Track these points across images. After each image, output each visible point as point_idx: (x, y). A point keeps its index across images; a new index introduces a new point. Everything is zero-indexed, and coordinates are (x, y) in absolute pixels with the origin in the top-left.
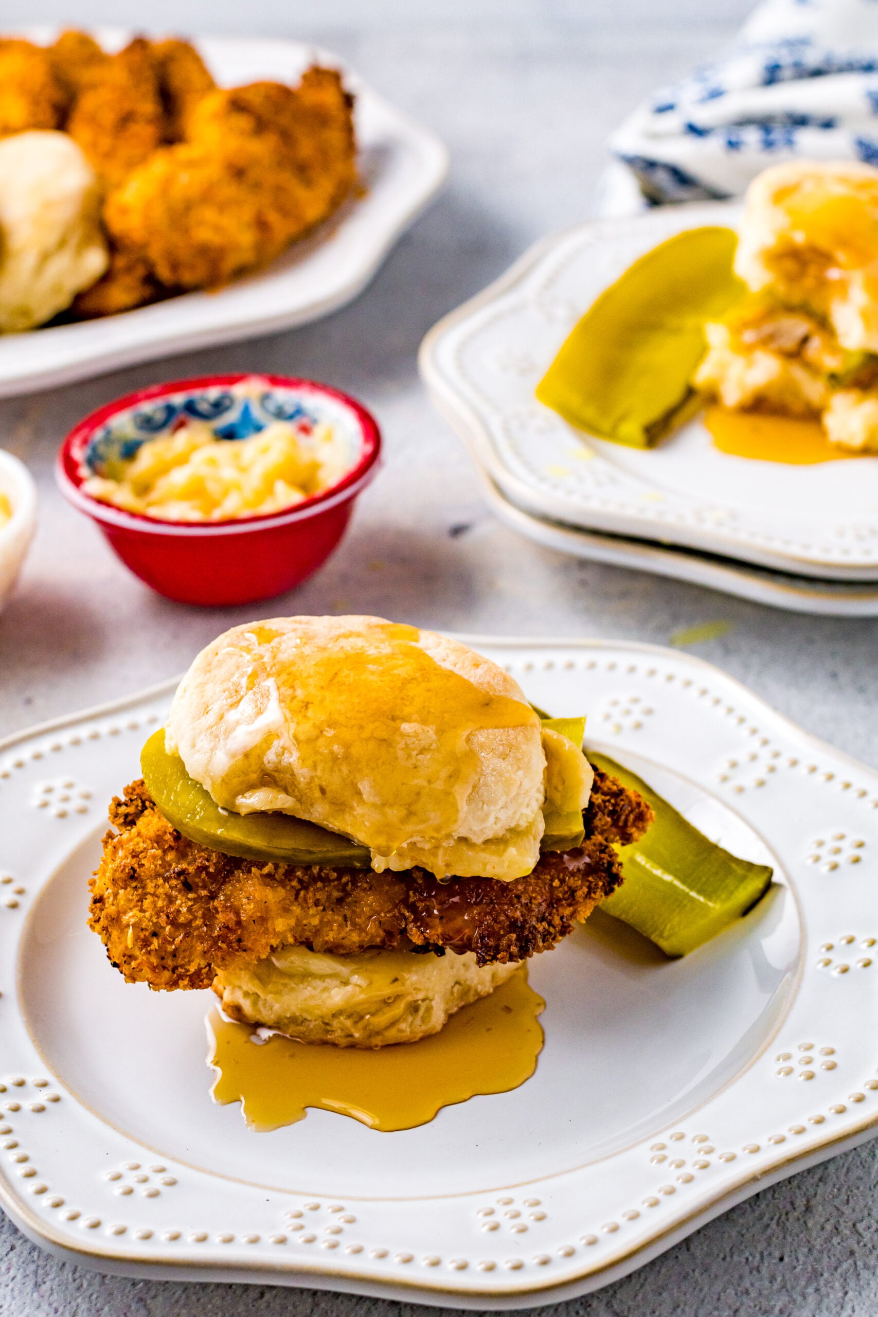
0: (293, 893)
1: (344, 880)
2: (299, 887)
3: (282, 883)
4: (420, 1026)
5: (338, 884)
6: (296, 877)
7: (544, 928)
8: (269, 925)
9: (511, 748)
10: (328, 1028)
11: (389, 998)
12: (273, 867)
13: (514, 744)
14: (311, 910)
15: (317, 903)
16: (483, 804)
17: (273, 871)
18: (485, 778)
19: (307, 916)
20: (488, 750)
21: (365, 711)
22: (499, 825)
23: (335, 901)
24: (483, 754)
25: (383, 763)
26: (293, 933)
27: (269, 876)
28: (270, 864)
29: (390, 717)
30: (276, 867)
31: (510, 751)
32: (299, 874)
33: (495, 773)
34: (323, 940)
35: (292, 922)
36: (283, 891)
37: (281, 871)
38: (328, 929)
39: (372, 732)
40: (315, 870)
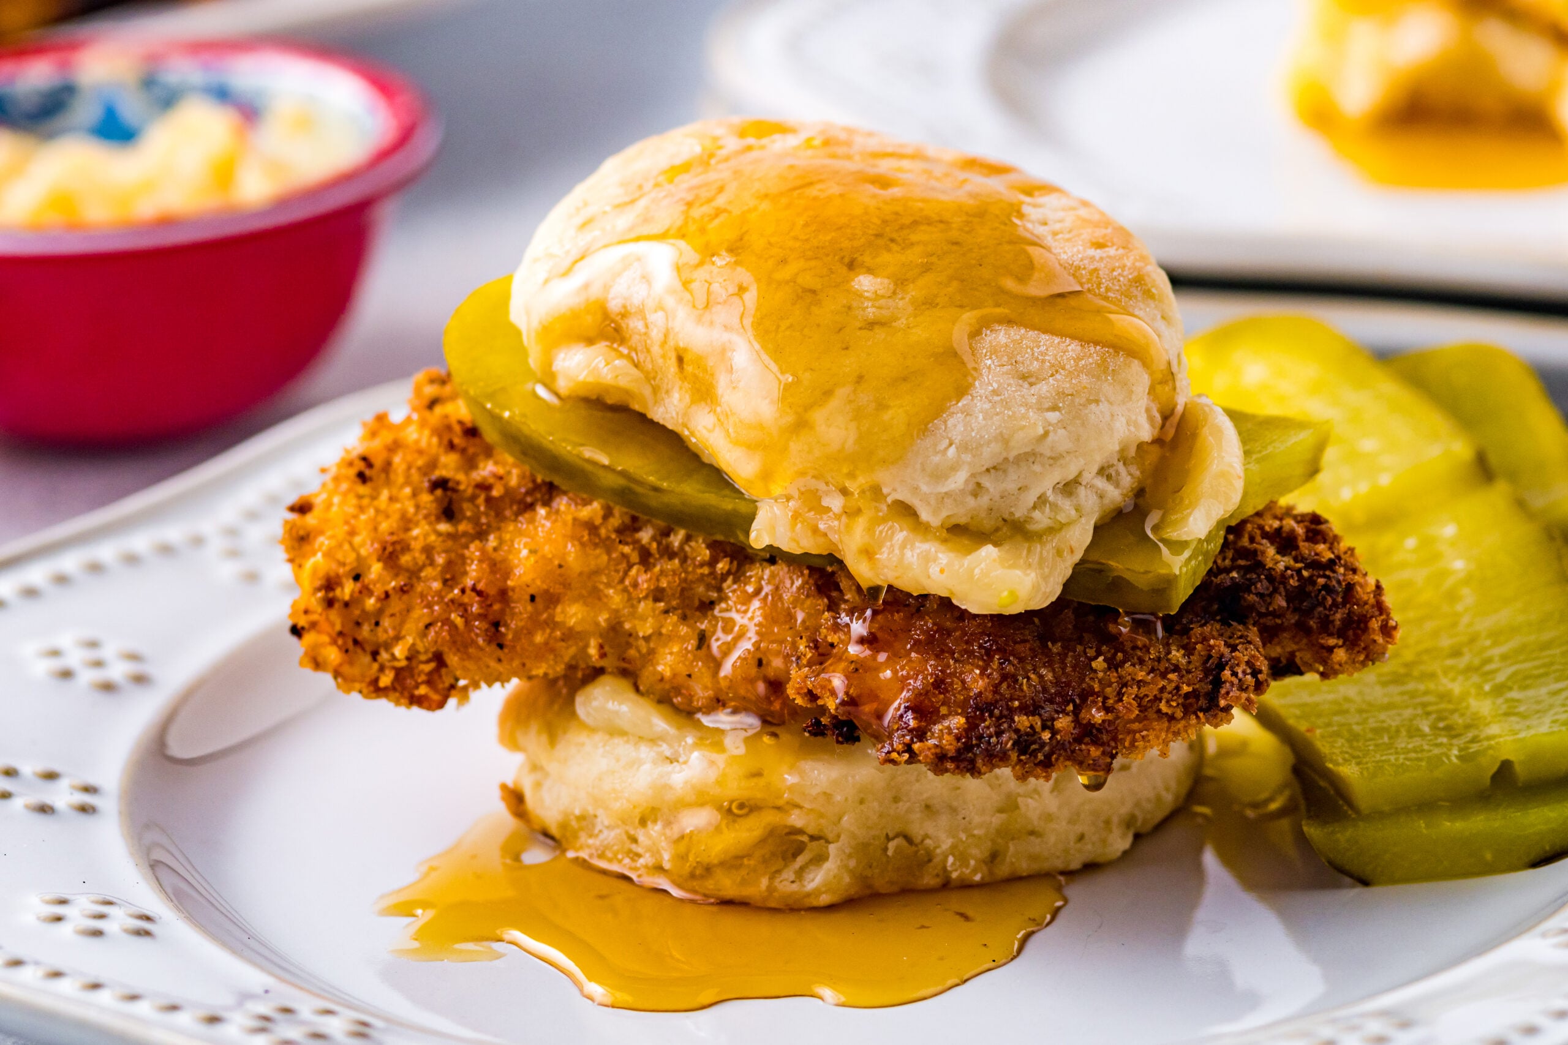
0: (624, 565)
1: (722, 566)
2: (635, 557)
3: (607, 546)
4: (793, 882)
5: (711, 574)
6: (637, 542)
7: (1032, 727)
8: (559, 609)
9: (1057, 371)
10: (634, 847)
11: (741, 806)
12: (601, 513)
13: (1068, 367)
14: (642, 604)
15: (657, 595)
16: (951, 445)
17: (598, 521)
18: (972, 400)
19: (633, 615)
20: (1005, 359)
21: (807, 240)
22: (984, 501)
23: (697, 603)
24: (989, 362)
25: (790, 327)
26: (600, 641)
27: (591, 527)
28: (596, 505)
29: (846, 260)
30: (608, 514)
31: (1052, 375)
32: (645, 536)
33: (996, 398)
34: (655, 672)
35: (603, 618)
36: (605, 558)
37: (615, 522)
38: (667, 651)
39: (797, 274)
40: (676, 539)
